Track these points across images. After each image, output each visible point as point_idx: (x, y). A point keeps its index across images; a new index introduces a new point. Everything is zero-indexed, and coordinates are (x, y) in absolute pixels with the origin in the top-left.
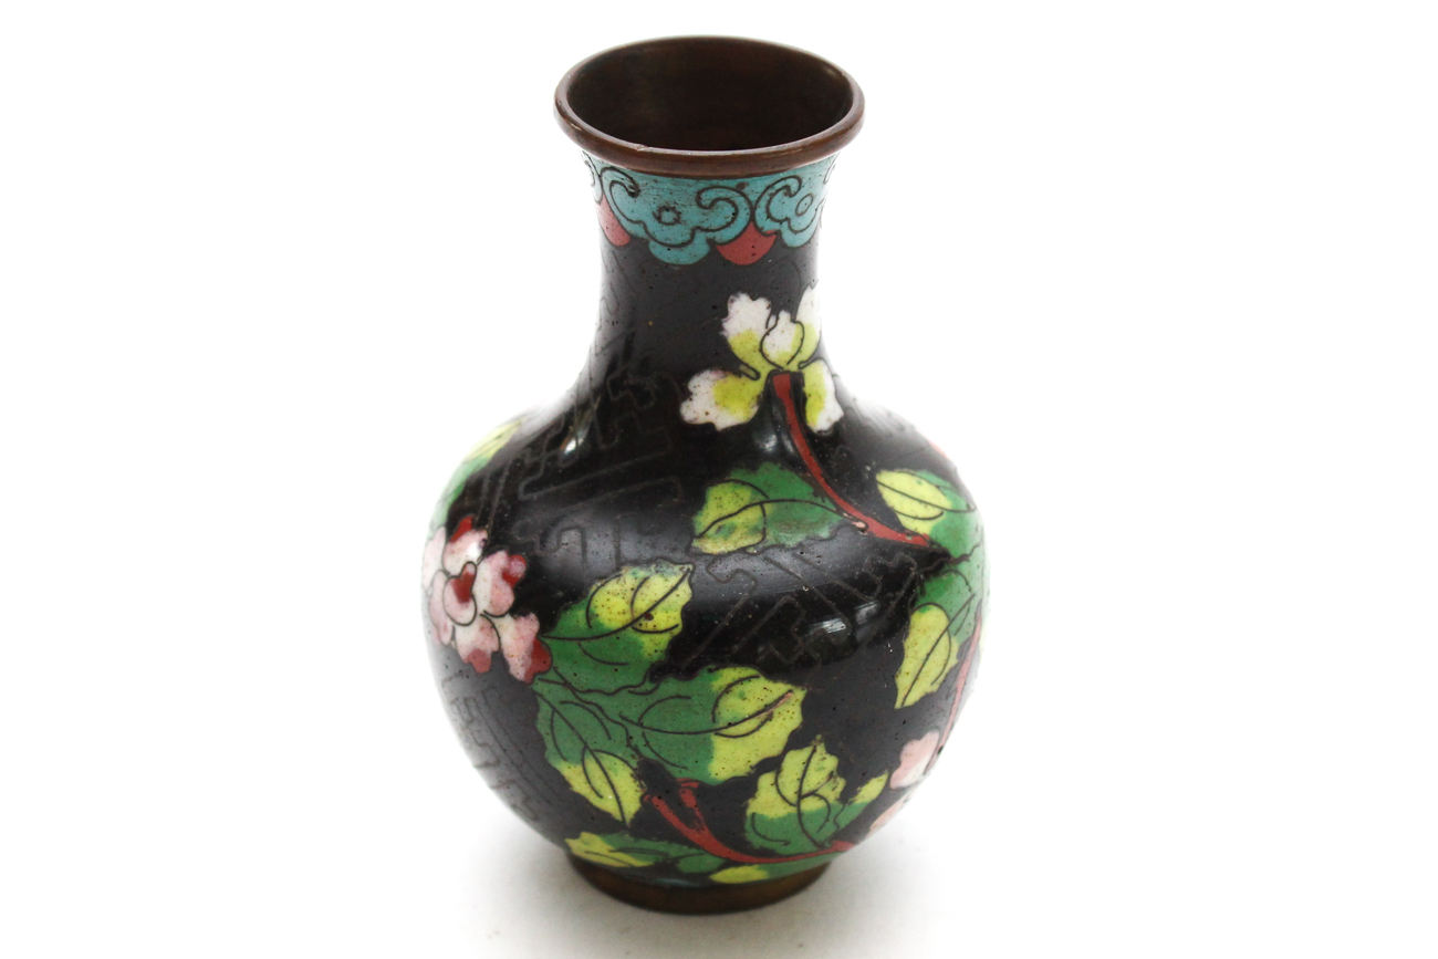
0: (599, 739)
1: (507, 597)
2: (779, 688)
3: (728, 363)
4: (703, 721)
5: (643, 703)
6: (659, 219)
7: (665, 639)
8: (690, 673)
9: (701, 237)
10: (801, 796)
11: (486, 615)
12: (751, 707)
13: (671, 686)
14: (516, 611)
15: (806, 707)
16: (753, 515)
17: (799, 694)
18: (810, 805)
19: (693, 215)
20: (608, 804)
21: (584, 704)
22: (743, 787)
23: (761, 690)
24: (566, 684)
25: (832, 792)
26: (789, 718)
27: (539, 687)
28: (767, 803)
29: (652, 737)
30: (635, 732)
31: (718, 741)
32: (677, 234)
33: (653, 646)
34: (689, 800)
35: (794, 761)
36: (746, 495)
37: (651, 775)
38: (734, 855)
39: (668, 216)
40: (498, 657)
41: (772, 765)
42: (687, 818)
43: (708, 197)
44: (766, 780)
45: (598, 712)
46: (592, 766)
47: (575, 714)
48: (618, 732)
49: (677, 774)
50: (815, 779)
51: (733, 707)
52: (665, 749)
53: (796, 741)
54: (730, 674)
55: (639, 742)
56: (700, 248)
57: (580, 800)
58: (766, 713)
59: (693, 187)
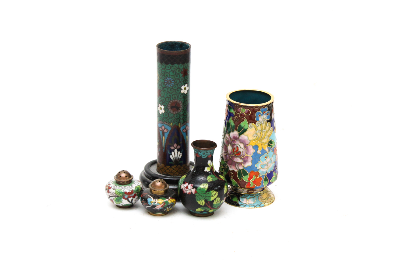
0: (202, 198)
1: (192, 187)
2: (216, 192)
3: (208, 166)
4: (210, 196)
5: (205, 194)
6: (203, 154)
7: (207, 189)
8: (209, 191)
9: (206, 155)
10: (217, 202)
11: (190, 189)
12: (214, 194)
13: (208, 193)
14: (193, 188)
15: (218, 194)
16: (211, 178)
17: (218, 193)
18: (218, 203)
19: (206, 154)
20: (202, 204)
21: (200, 195)
22: (213, 201)
23: (215, 192)
24: (198, 194)
25: (219, 202)
26: (217, 195)
27: (196, 194)
28: (215, 203)
29: (206, 197)
30: (205, 197)
31: (211, 197)
32: (204, 155)
33: (206, 189)
34: (209, 203)
35: (217, 198)
36: (210, 177)
37: (206, 201)
38: (212, 208)
39: (204, 154)
40: (192, 193)
41: (215, 199)
42: (208, 205)
43: (207, 152)
44: (215, 200)
45: (201, 196)
46: (201, 201)
47: (199, 196)
48: (203, 197)
49: (208, 200)
50: (219, 200)
51: (213, 194)
52: (207, 198)
53: (217, 197)
54: (212, 191)
55: (205, 198)
56: (206, 156)
57: (199, 204)
58: (215, 194)
59: (206, 151)
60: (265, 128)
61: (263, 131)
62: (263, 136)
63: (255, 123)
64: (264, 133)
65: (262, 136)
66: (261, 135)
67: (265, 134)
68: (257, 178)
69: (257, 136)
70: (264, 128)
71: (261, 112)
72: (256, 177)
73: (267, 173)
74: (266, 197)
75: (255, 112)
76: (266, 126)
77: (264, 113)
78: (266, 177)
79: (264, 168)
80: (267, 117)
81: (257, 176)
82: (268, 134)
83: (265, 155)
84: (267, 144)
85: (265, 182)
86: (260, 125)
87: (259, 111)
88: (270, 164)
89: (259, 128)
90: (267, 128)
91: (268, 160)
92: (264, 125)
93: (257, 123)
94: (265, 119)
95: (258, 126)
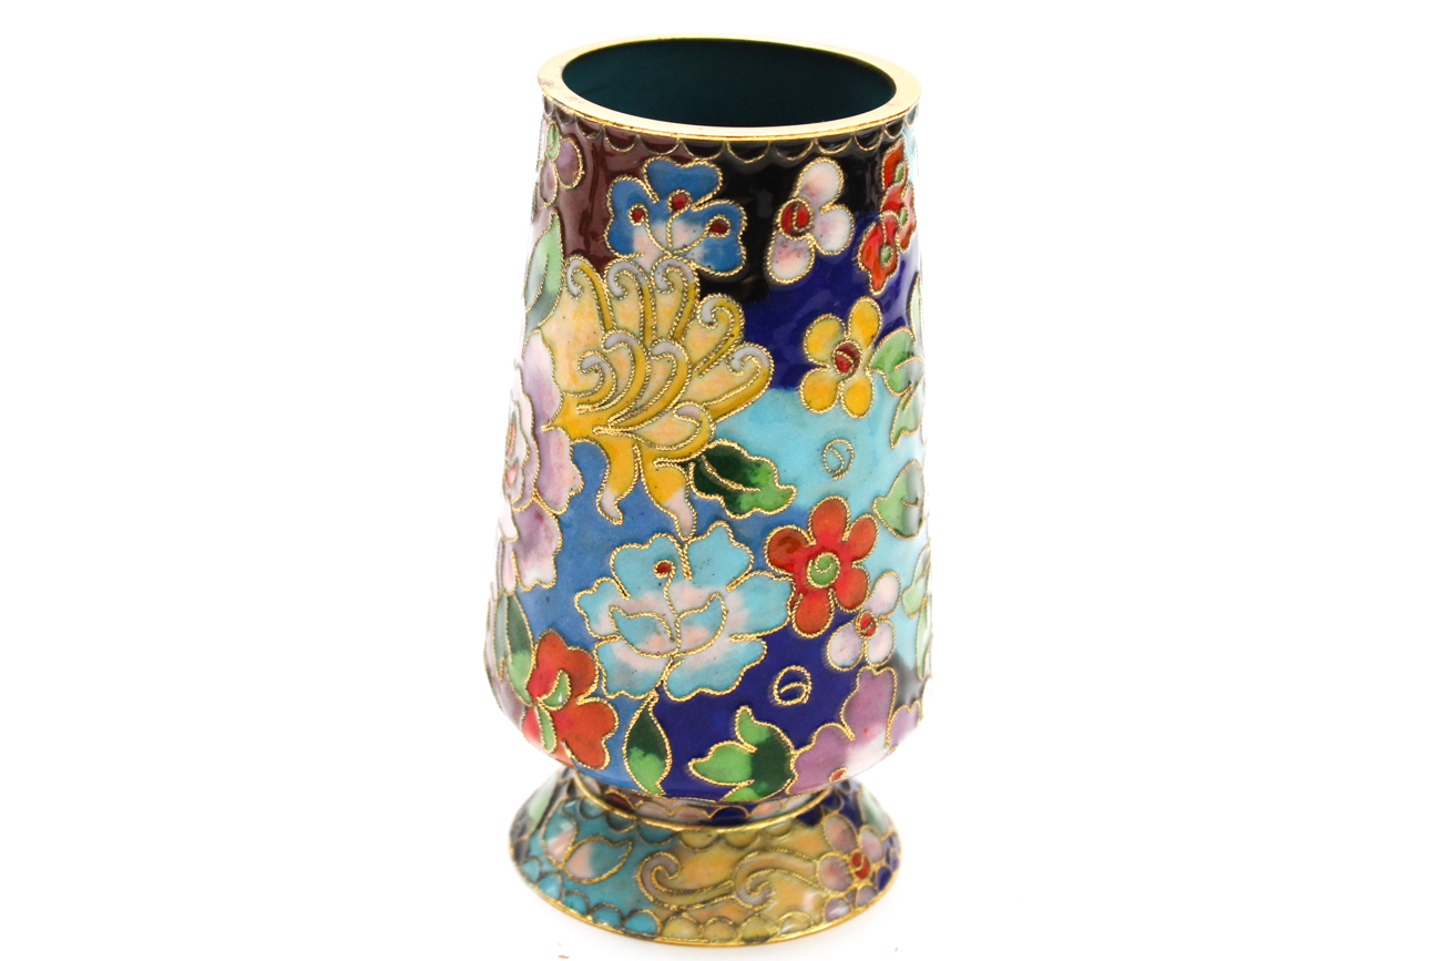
60: (678, 335)
61: (659, 349)
62: (653, 386)
63: (600, 263)
64: (659, 371)
65: (644, 387)
66: (640, 380)
67: (671, 378)
68: (581, 701)
69: (608, 371)
70: (664, 330)
71: (646, 187)
72: (577, 692)
73: (659, 690)
74: (707, 881)
75: (612, 175)
76: (686, 316)
77: (677, 205)
78: (644, 714)
79: (641, 646)
80: (710, 246)
81: (578, 687)
82: (702, 386)
83: (660, 544)
84: (684, 465)
85: (637, 753)
86: (634, 294)
87: (634, 173)
88: (700, 632)
89: (628, 312)
90: (701, 339)
91: (684, 593)
92: (667, 303)
93: (612, 268)
94: (683, 252)
95: (618, 291)
